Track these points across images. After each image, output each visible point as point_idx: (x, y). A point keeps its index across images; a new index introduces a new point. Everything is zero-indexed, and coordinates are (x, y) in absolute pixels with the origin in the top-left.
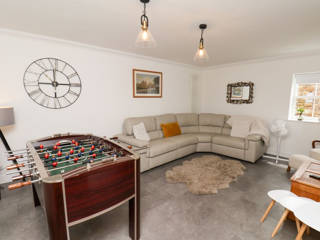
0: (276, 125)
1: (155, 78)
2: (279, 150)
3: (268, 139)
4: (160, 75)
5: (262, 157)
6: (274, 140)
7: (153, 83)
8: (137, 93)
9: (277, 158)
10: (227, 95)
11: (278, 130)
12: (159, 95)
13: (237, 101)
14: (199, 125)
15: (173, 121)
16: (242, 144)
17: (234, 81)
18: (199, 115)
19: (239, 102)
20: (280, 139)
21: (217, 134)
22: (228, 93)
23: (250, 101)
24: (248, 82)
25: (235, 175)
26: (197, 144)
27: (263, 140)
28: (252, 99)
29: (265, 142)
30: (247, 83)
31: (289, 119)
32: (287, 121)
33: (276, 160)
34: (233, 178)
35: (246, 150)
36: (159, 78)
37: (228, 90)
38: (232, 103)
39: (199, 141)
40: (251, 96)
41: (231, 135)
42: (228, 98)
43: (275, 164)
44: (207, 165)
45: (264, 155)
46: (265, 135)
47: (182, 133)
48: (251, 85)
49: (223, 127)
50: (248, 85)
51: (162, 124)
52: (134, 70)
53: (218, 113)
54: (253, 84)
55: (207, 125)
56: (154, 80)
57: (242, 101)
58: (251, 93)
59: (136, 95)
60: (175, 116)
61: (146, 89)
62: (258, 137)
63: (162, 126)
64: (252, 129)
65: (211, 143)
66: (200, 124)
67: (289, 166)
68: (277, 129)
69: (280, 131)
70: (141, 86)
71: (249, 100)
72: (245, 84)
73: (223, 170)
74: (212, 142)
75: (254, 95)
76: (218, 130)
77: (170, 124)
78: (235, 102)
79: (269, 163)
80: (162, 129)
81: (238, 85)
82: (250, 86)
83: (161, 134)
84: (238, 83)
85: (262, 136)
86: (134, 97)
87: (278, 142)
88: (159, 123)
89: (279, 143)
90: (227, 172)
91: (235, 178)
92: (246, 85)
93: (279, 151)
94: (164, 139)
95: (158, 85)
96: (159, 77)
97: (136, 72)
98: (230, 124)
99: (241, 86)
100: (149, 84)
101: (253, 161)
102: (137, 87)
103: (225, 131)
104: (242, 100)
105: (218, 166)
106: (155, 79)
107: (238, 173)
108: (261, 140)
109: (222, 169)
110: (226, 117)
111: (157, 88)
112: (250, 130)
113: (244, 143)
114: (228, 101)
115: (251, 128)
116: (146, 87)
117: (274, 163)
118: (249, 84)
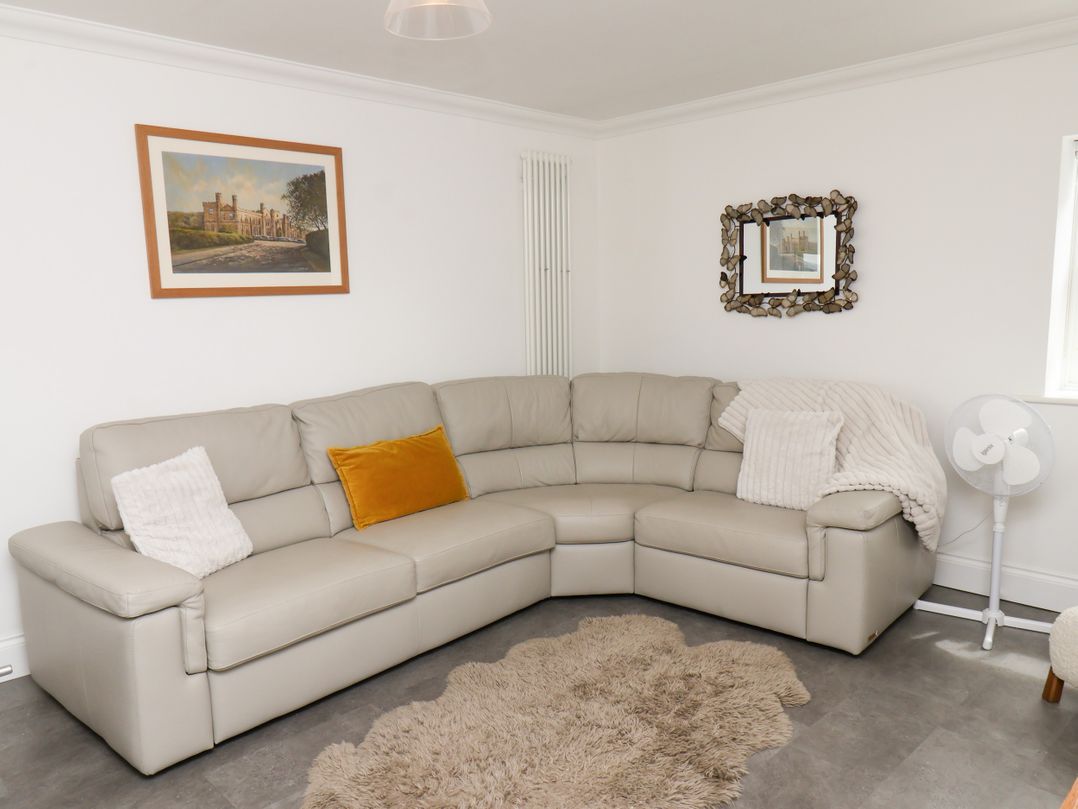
0: (979, 430)
1: (293, 178)
2: (1001, 566)
3: (933, 510)
4: (327, 163)
5: (912, 608)
6: (967, 520)
7: (282, 208)
8: (178, 268)
9: (993, 615)
10: (724, 270)
11: (992, 459)
12: (333, 278)
13: (777, 299)
14: (573, 440)
15: (414, 423)
16: (790, 548)
17: (755, 192)
18: (571, 385)
19: (786, 303)
20: (1000, 509)
21: (668, 489)
22: (726, 260)
23: (841, 296)
24: (824, 192)
25: (735, 758)
26: (550, 551)
27: (906, 517)
28: (853, 287)
29: (918, 528)
30: (819, 201)
31: (1053, 390)
32: (1037, 403)
33: (982, 627)
34: (720, 777)
35: (812, 583)
36: (320, 177)
37: (726, 238)
38: (749, 312)
39: (562, 537)
40: (845, 274)
41: (739, 495)
42: (728, 283)
43: (979, 654)
44: (583, 690)
45: (921, 598)
46: (917, 489)
47: (473, 491)
48: (843, 209)
49: (702, 447)
50: (829, 210)
51: (340, 445)
52: (143, 132)
53: (677, 370)
54: (852, 205)
55: (615, 439)
56: (292, 192)
57: (800, 301)
58: (845, 250)
59: (170, 279)
60: (434, 396)
61: (237, 242)
62: (877, 507)
63: (337, 457)
64: (848, 457)
65: (630, 543)
66: (582, 436)
67: (1052, 674)
68: (985, 452)
69: (1002, 462)
70: (202, 226)
71: (836, 291)
72: (811, 201)
73: (669, 719)
74: (633, 540)
75: (859, 265)
76: (678, 466)
77: (391, 445)
78: (766, 307)
79: (948, 646)
80: (339, 480)
81: (779, 210)
82: (837, 214)
83: (333, 507)
84: (777, 203)
85: (902, 497)
86: (158, 292)
87: (993, 523)
88: (320, 442)
89: (999, 527)
90: (694, 728)
91: (730, 779)
92: (819, 209)
93: (1001, 574)
94: (349, 535)
95: (315, 219)
96: (323, 174)
97: (157, 145)
98: (737, 433)
99: (790, 217)
100: (257, 216)
101: (854, 643)
102: (172, 232)
103: (714, 469)
104: (799, 293)
105: (649, 693)
106: (296, 185)
107: (759, 734)
108: (897, 522)
109: (668, 710)
110: (718, 392)
111: (310, 236)
112: (839, 464)
113: (802, 544)
114: (729, 302)
115: (844, 450)
116: (235, 235)
117: (971, 649)
118: (832, 202)
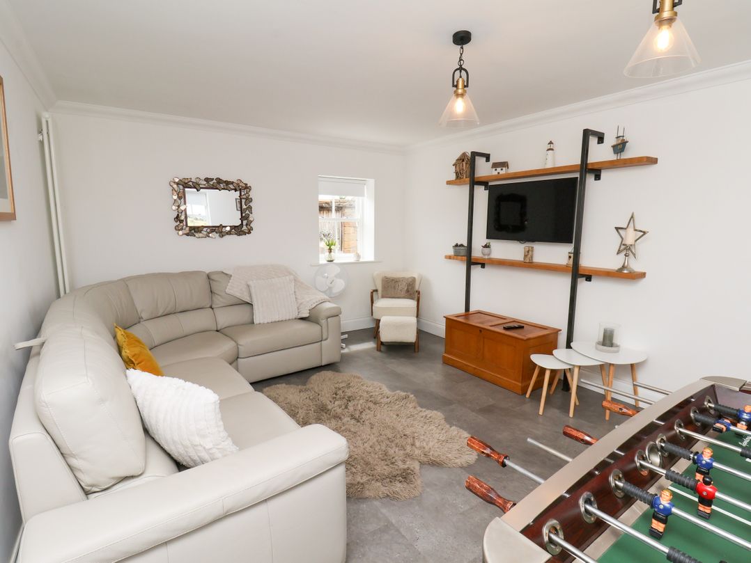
12: (9, 205)
13: (211, 229)
14: (140, 320)
18: (127, 286)
19: (216, 231)
23: (245, 227)
24: (234, 180)
28: (250, 225)
30: (232, 183)
38: (195, 236)
41: (256, 322)
42: (179, 220)
48: (243, 189)
49: (212, 308)
50: (236, 188)
54: (247, 187)
55: (165, 313)
57: (224, 230)
58: (246, 208)
66: (145, 317)
71: (242, 224)
72: (227, 183)
74: (239, 357)
78: (205, 233)
81: (208, 184)
82: (240, 190)
84: (208, 180)
92: (231, 187)
99: (216, 188)
104: (223, 226)
110: (213, 277)
118: (238, 185)
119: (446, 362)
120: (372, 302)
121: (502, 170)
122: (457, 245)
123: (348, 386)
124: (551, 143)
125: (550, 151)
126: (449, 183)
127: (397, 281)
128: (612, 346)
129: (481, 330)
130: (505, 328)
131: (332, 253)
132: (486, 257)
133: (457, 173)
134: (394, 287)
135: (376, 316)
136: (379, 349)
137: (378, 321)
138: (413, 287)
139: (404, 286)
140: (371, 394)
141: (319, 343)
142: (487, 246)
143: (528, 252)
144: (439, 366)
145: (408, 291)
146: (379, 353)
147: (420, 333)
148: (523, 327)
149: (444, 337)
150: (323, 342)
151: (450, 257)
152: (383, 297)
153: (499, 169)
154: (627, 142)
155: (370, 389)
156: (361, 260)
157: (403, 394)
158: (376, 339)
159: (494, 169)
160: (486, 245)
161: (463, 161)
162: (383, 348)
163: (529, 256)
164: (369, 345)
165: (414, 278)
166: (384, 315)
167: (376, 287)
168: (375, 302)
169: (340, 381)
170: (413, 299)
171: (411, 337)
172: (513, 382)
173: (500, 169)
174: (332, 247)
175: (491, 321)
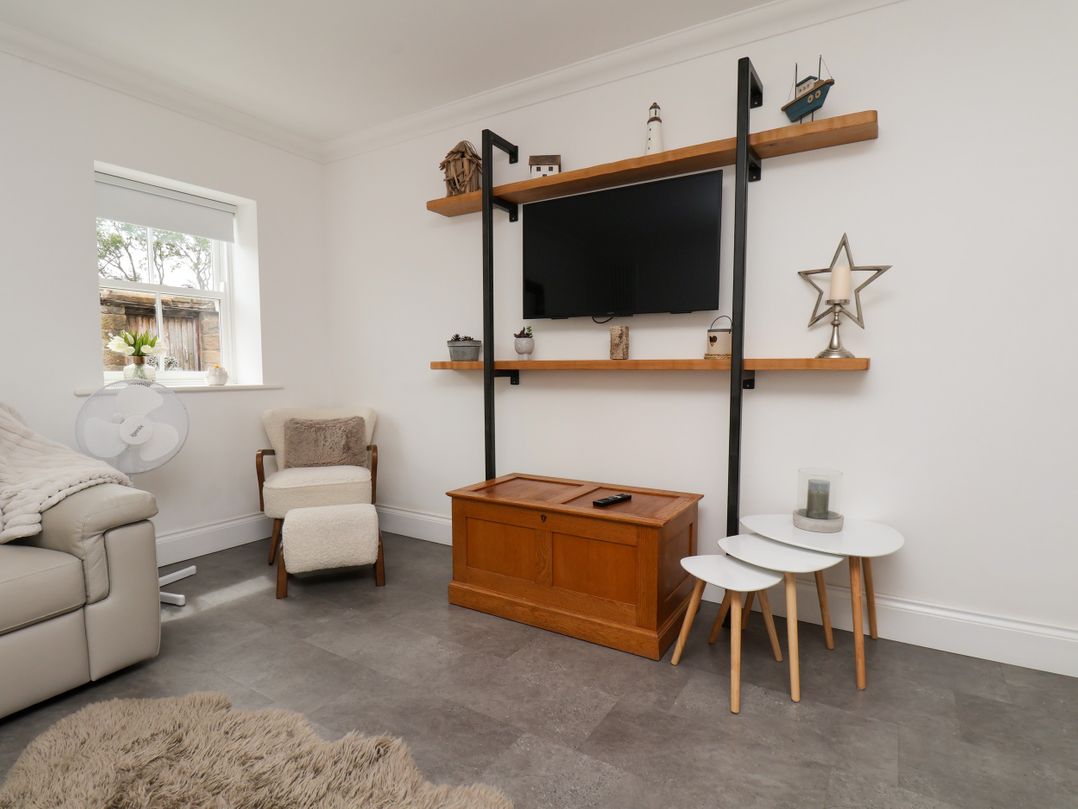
119: (458, 601)
120: (261, 479)
121: (551, 169)
122: (457, 338)
123: (177, 750)
124: (655, 106)
125: (656, 123)
126: (433, 206)
127: (319, 429)
128: (826, 518)
129: (544, 514)
130: (596, 505)
131: (146, 366)
132: (525, 357)
133: (451, 183)
134: (316, 441)
135: (272, 511)
136: (281, 594)
137: (279, 522)
138: (359, 440)
139: (338, 439)
140: (258, 767)
141: (78, 614)
142: (522, 335)
143: (620, 337)
144: (442, 613)
145: (347, 448)
146: (282, 605)
147: (386, 539)
148: (629, 498)
149: (451, 544)
150: (90, 608)
151: (443, 366)
152: (288, 466)
153: (545, 169)
154: (831, 83)
155: (252, 747)
156: (229, 384)
157: (369, 744)
158: (275, 569)
159: (534, 168)
160: (523, 332)
161: (463, 156)
162: (293, 591)
163: (623, 346)
164: (258, 585)
165: (362, 420)
166: (293, 507)
167: (268, 441)
168: (267, 479)
169: (147, 734)
170: (359, 464)
171: (364, 551)
172: (638, 631)
173: (547, 167)
174: (145, 349)
175: (557, 494)
